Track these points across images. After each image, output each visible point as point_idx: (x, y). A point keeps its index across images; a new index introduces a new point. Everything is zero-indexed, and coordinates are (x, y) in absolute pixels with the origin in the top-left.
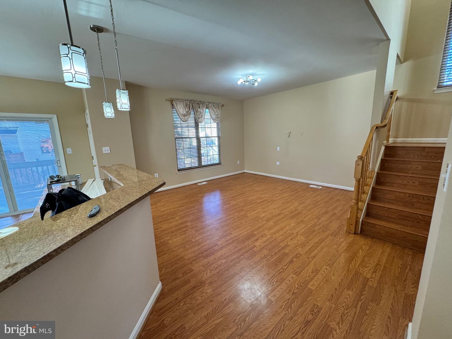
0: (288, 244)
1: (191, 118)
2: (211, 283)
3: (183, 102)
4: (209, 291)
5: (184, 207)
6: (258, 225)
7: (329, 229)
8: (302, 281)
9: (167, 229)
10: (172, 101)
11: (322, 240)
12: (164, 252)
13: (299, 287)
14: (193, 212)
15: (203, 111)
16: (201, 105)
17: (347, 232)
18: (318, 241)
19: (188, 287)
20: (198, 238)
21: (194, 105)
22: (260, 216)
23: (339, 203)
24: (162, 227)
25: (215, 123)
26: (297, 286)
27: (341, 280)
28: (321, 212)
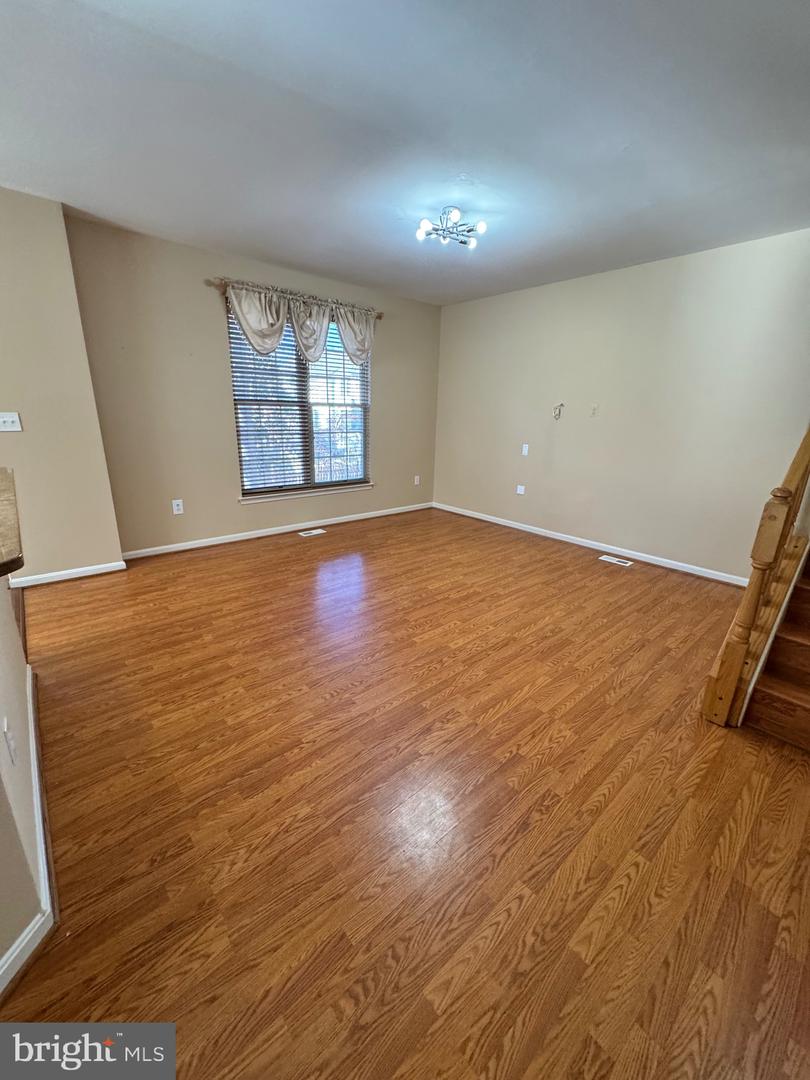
0: (520, 752)
1: (283, 344)
2: (236, 908)
3: (260, 293)
4: (220, 946)
5: (240, 603)
6: (439, 676)
7: (650, 704)
8: (553, 915)
9: (164, 676)
10: (223, 288)
11: (627, 745)
12: (122, 763)
13: (539, 948)
14: (261, 619)
15: (321, 326)
16: (316, 308)
17: (704, 717)
18: (615, 746)
19: (150, 922)
20: (247, 713)
21: (292, 306)
22: (452, 646)
23: (678, 615)
24: (149, 668)
25: (355, 366)
26: (530, 940)
27: (684, 918)
28: (628, 642)
